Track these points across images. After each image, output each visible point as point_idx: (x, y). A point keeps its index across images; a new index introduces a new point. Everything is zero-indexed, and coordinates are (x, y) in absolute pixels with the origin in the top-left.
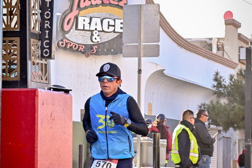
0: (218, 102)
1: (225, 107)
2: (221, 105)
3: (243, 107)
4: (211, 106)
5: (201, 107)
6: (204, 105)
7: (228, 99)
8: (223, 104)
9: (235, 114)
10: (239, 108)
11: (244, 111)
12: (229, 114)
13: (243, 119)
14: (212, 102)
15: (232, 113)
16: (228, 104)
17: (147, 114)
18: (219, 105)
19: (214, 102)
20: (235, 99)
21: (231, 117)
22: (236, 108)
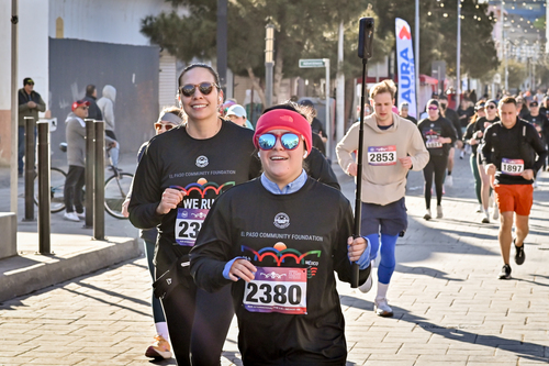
0: (173, 15)
1: (184, 25)
2: (178, 19)
3: (213, 25)
4: (162, 21)
5: (145, 22)
6: (151, 19)
7: (191, 9)
8: (182, 18)
9: (201, 36)
10: (207, 26)
11: (215, 30)
12: (191, 34)
13: (214, 43)
14: (163, 15)
15: (196, 34)
16: (191, 18)
17: (54, 36)
18: (174, 21)
19: (167, 16)
20: (202, 9)
21: (195, 40)
22: (203, 26)
